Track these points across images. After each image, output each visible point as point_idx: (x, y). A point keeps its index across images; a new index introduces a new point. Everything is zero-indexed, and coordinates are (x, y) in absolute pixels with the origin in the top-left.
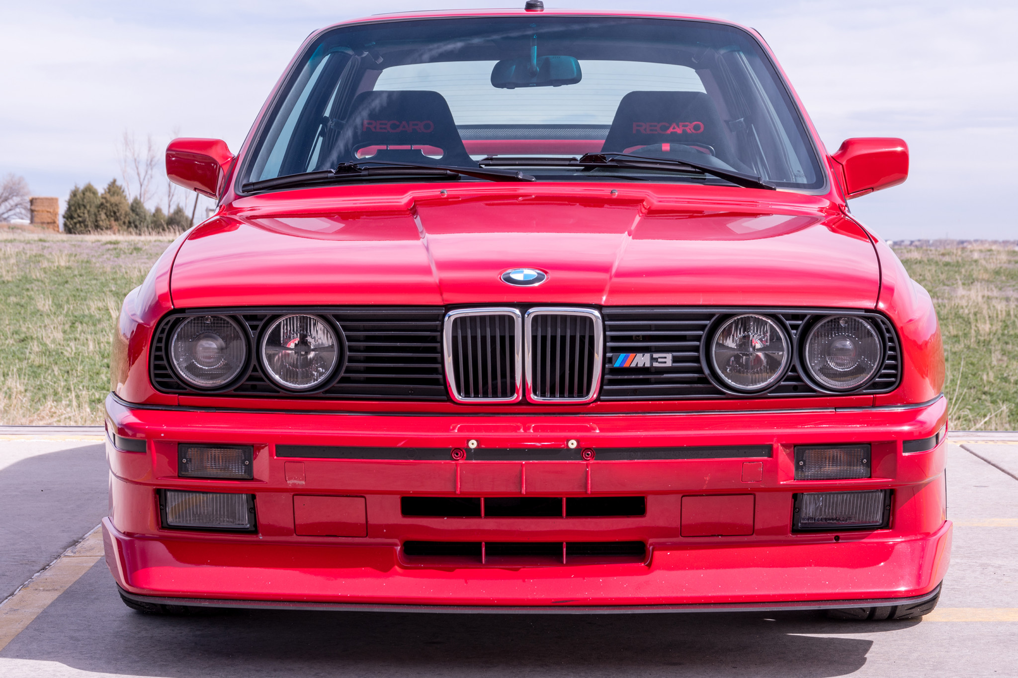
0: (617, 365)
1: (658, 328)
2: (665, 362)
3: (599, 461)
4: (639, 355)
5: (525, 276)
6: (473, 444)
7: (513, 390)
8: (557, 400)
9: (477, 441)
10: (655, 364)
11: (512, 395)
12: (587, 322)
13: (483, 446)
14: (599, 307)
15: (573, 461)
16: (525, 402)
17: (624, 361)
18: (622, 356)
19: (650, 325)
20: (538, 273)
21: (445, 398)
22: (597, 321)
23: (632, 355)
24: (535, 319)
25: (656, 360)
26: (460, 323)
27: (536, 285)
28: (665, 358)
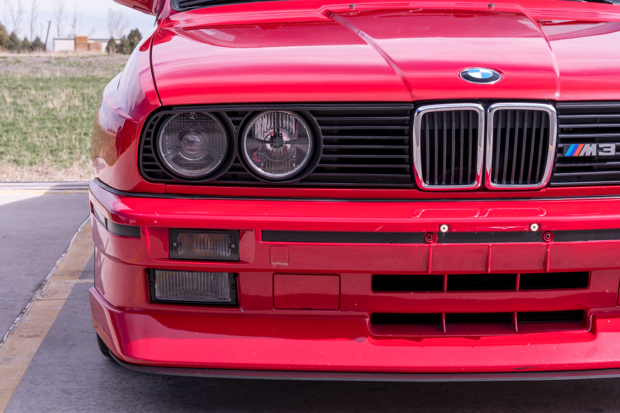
0: (568, 154)
1: (603, 121)
2: (609, 152)
3: (558, 243)
4: (587, 146)
5: (483, 74)
6: (444, 229)
7: (474, 177)
8: (513, 186)
9: (448, 226)
10: (601, 154)
11: (472, 181)
12: (543, 116)
13: (454, 230)
14: (553, 102)
15: (534, 243)
16: (484, 188)
17: (574, 151)
18: (573, 146)
19: (596, 119)
20: (494, 73)
21: (411, 185)
22: (552, 114)
23: (581, 145)
24: (497, 113)
25: (601, 149)
26: (429, 117)
27: (492, 83)
28: (610, 147)
